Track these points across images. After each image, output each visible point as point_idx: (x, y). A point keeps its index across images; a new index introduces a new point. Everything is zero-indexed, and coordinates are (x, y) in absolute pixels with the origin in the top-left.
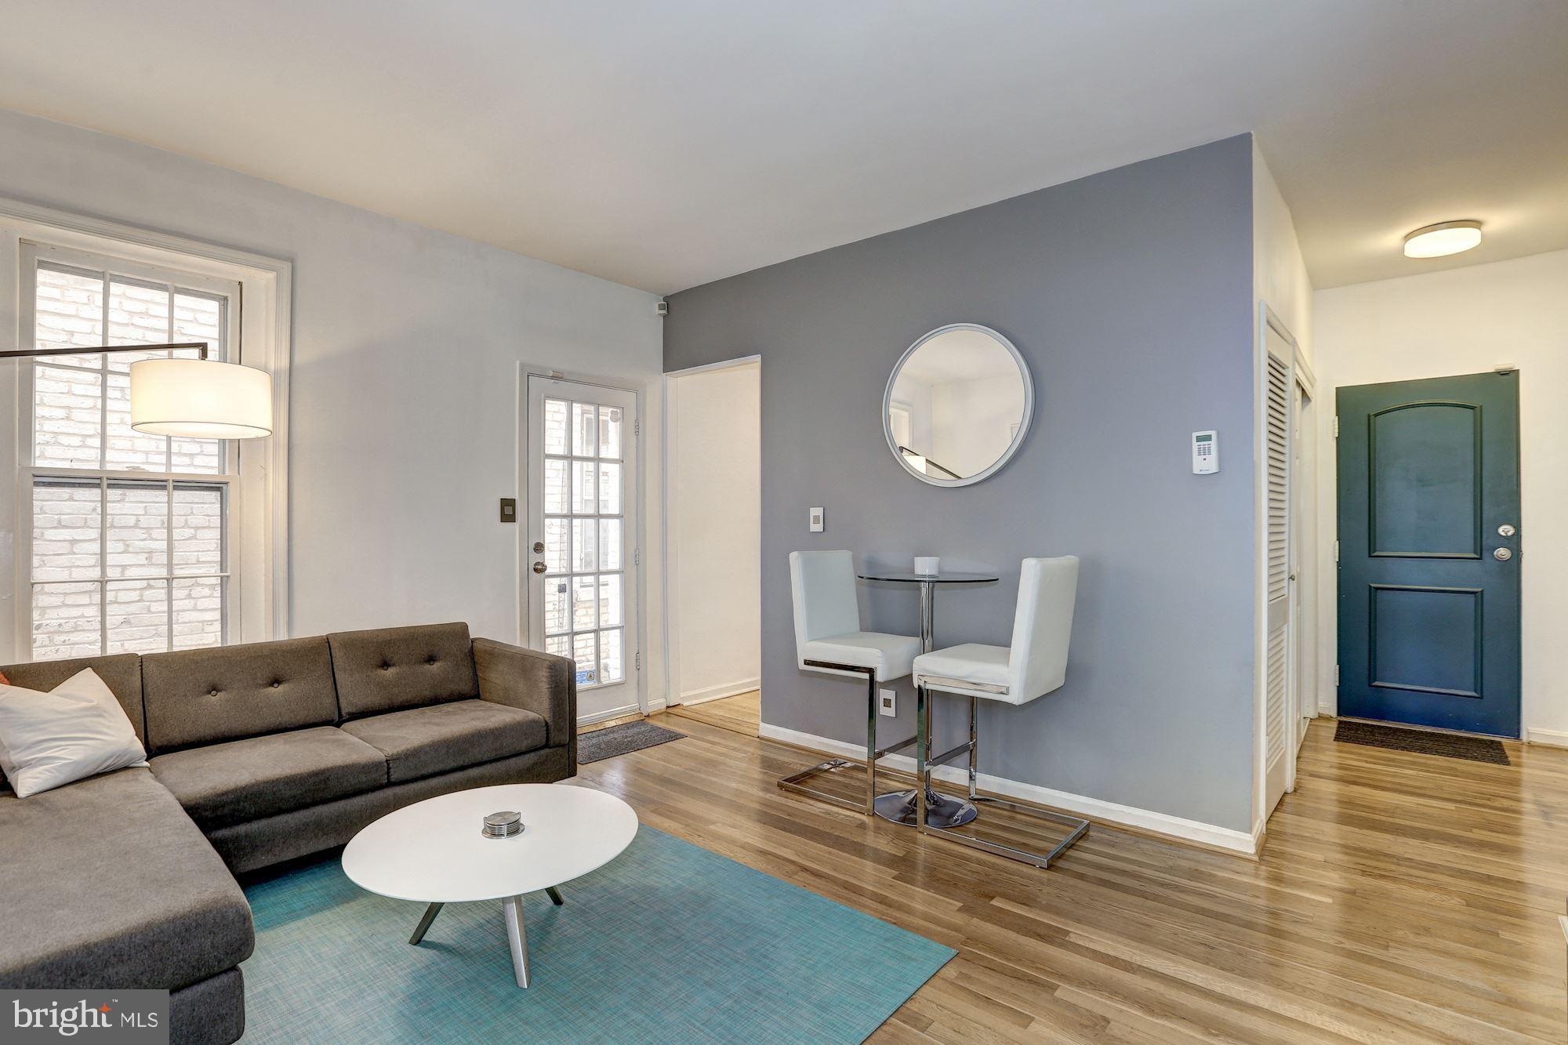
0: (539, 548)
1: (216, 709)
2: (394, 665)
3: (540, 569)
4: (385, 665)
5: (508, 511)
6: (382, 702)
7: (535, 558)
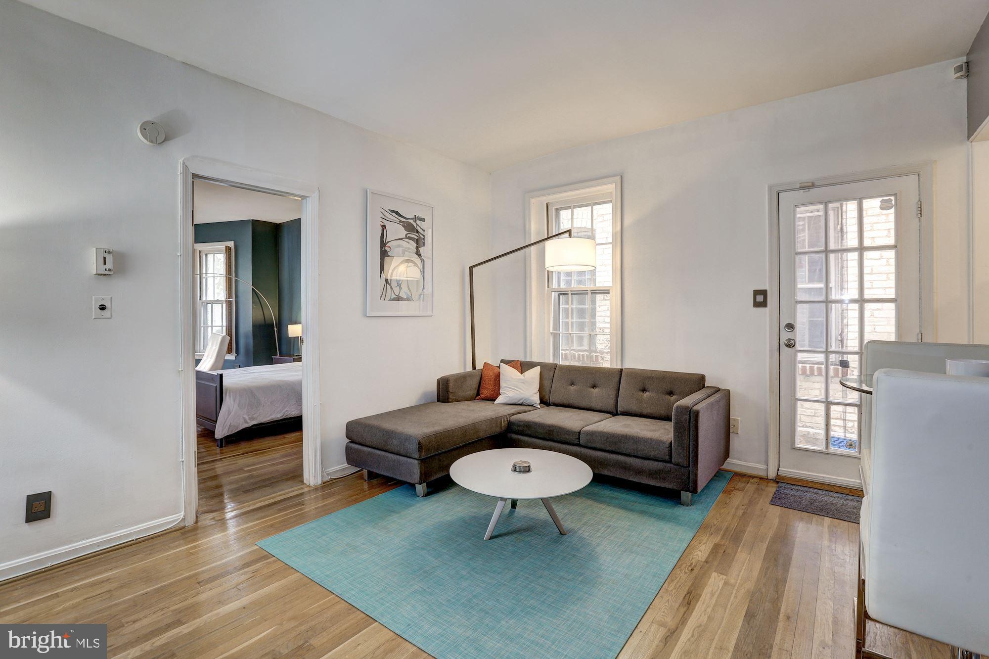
0: (790, 327)
1: (572, 393)
2: (649, 391)
3: (790, 344)
4: (644, 390)
5: (760, 298)
6: (637, 410)
7: (786, 336)
